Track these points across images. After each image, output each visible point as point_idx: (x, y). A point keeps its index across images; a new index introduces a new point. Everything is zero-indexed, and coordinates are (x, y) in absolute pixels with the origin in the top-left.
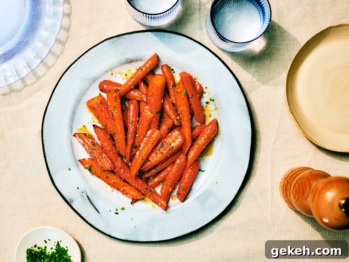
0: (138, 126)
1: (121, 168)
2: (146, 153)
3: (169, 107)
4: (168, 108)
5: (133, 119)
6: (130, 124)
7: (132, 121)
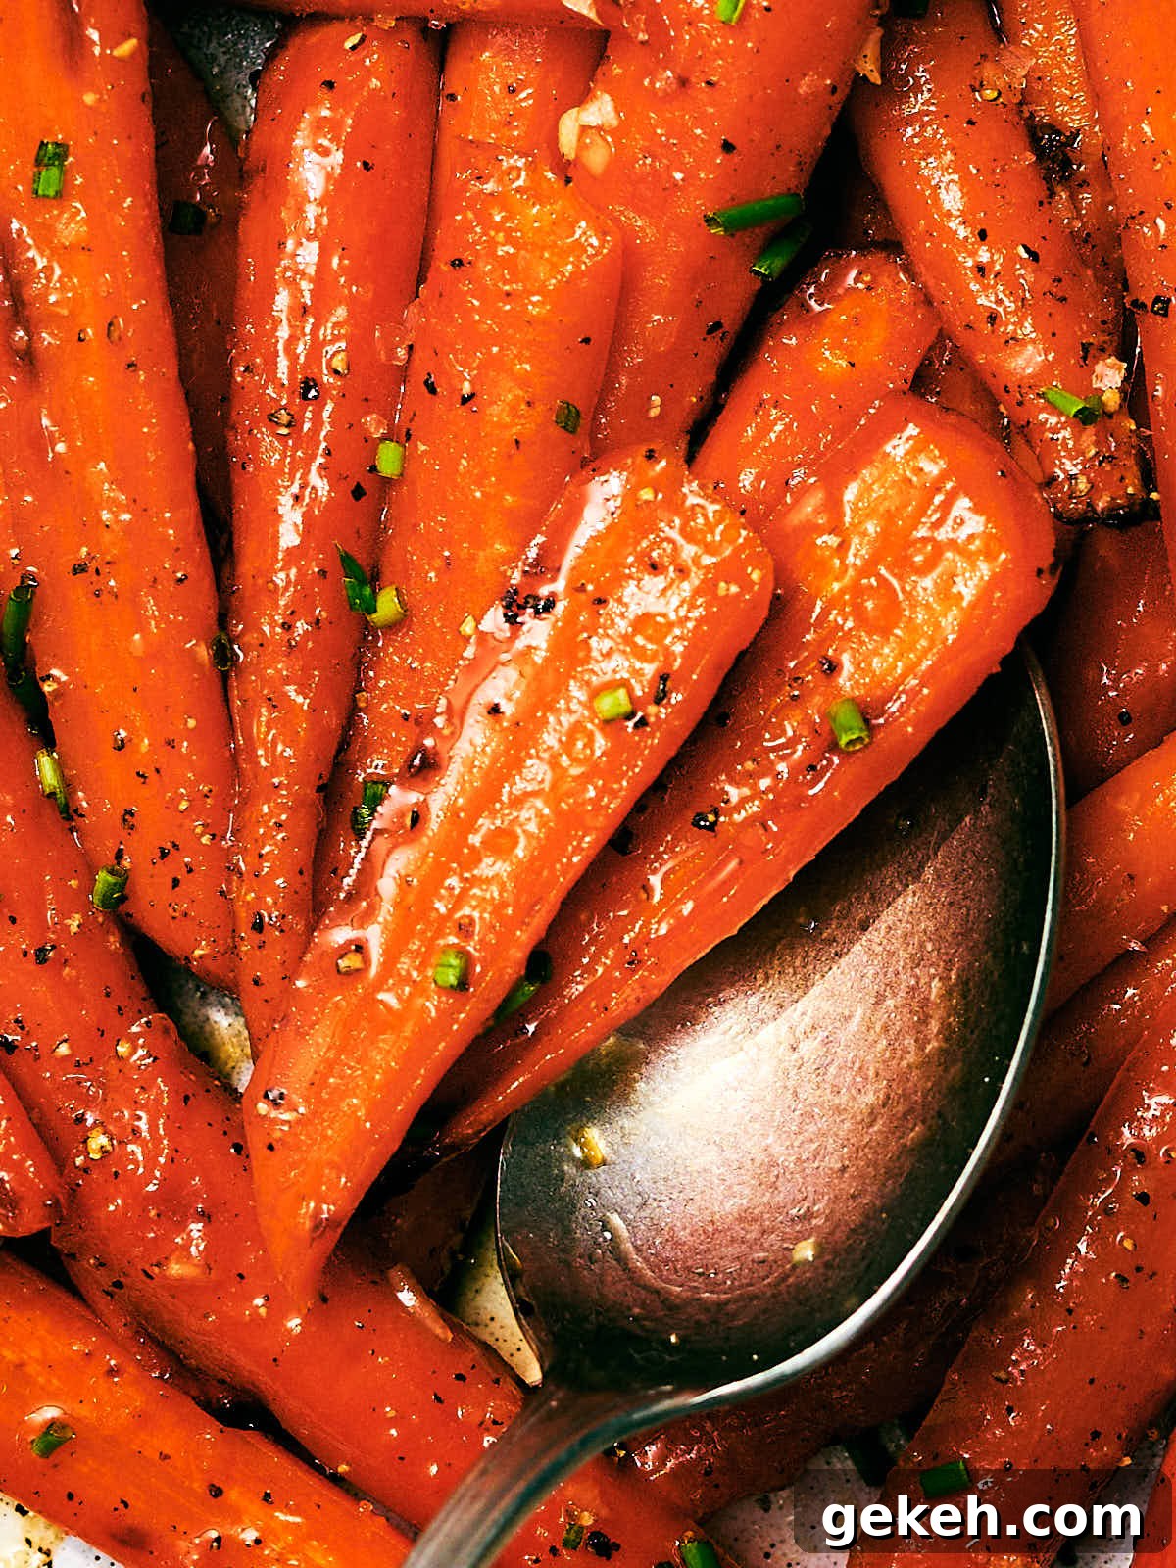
0: (389, 460)
1: (173, 1206)
2: (527, 877)
3: (966, 182)
4: (952, 199)
5: (316, 348)
6: (272, 418)
7: (307, 386)
